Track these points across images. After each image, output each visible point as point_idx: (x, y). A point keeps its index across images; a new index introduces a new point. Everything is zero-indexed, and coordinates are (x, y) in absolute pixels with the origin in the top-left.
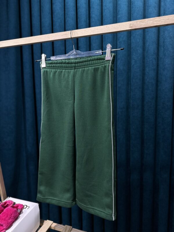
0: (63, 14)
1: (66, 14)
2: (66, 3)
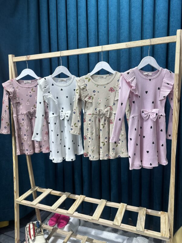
0: (76, 29)
1: (79, 29)
2: (78, 19)
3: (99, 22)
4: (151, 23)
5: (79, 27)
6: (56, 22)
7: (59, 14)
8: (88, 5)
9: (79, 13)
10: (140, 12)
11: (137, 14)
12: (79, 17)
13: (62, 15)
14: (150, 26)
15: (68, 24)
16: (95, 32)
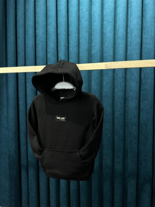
0: (46, 38)
1: (48, 39)
3: (69, 33)
4: (124, 38)
5: (48, 37)
6: (24, 30)
7: (27, 22)
8: (58, 15)
9: (48, 22)
10: (113, 26)
11: (109, 28)
12: (48, 27)
13: (30, 23)
14: (123, 41)
15: (36, 33)
16: (66, 44)
